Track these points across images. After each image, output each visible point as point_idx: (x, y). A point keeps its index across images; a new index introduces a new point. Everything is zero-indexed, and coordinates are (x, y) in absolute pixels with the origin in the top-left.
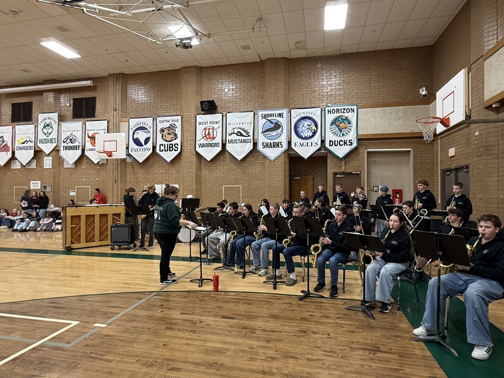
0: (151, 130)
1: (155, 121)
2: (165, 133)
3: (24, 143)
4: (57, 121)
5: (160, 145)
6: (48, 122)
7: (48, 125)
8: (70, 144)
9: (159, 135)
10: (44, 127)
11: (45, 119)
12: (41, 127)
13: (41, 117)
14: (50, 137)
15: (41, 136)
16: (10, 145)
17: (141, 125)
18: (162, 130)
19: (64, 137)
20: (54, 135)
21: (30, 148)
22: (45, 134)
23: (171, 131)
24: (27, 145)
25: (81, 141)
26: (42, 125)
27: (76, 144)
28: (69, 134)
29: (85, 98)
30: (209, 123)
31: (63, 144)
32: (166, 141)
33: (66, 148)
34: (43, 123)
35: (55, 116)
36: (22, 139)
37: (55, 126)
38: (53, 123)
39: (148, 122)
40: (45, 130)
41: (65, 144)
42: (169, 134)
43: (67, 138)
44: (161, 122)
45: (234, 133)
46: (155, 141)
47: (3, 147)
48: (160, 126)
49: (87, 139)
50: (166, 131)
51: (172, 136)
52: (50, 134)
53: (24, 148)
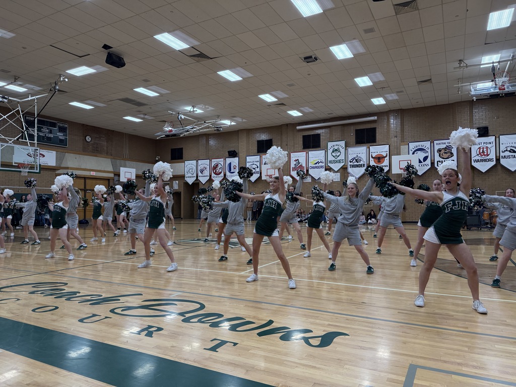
0: (429, 151)
1: (432, 144)
2: (441, 153)
3: (316, 164)
4: (344, 146)
5: (438, 162)
6: (336, 148)
7: (336, 150)
8: (356, 163)
9: (437, 155)
10: (333, 152)
11: (334, 146)
12: (330, 152)
13: (330, 144)
14: (339, 158)
15: (330, 158)
16: (304, 165)
17: (420, 147)
18: (439, 151)
19: (350, 158)
20: (342, 157)
21: (322, 167)
22: (334, 157)
23: (448, 150)
24: (318, 165)
25: (365, 161)
26: (331, 150)
27: (362, 163)
28: (355, 156)
29: (367, 129)
30: (482, 144)
31: (349, 163)
32: (443, 158)
33: (353, 166)
34: (332, 149)
35: (343, 143)
36: (314, 161)
37: (343, 151)
38: (341, 148)
39: (427, 145)
40: (333, 154)
41: (352, 164)
42: (445, 153)
43: (353, 159)
44: (437, 144)
45: (507, 150)
46: (433, 159)
47: (299, 167)
48: (437, 147)
49: (371, 159)
50: (443, 151)
51: (448, 155)
52: (338, 156)
53: (316, 167)
